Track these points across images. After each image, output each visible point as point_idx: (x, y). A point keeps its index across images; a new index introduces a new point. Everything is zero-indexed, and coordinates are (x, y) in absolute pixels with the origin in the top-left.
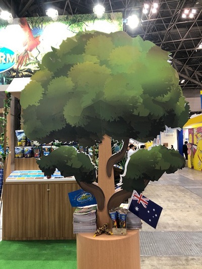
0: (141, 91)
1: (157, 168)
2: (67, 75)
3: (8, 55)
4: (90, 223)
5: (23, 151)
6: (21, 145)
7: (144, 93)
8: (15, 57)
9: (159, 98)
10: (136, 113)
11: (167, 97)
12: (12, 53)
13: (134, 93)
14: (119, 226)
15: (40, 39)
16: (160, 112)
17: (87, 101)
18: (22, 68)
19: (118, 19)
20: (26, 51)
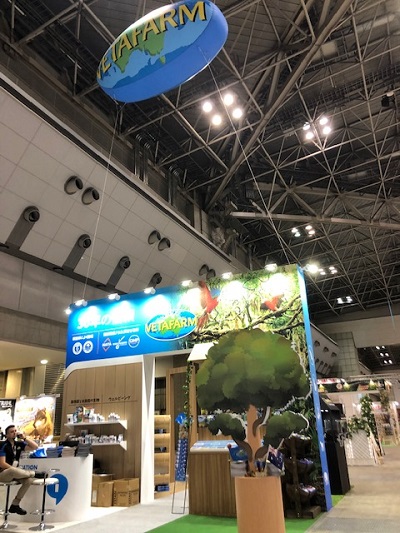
0: (273, 371)
1: (287, 428)
2: (223, 362)
3: (189, 319)
4: (242, 469)
5: (206, 420)
6: (204, 414)
7: (276, 372)
8: (195, 319)
9: (286, 375)
10: (271, 387)
11: (292, 374)
12: (193, 316)
13: (268, 373)
14: (259, 470)
15: (218, 300)
16: (288, 386)
17: (237, 380)
18: (203, 330)
19: (294, 271)
20: (206, 313)
